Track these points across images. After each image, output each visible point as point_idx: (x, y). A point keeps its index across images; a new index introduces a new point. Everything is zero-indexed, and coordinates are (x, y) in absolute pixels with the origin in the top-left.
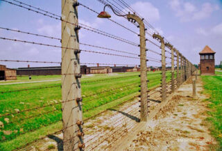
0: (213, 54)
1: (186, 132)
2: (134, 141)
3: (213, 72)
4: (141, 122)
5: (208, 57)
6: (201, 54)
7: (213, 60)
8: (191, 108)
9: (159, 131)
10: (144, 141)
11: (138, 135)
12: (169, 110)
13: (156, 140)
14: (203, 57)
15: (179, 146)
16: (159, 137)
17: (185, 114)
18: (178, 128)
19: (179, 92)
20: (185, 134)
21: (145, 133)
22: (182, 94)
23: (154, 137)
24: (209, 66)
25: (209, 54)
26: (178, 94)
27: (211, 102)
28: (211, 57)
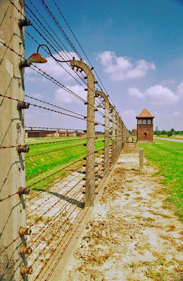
0: (152, 119)
1: (150, 219)
2: (84, 238)
3: (151, 139)
4: (86, 208)
5: (146, 122)
6: (138, 118)
7: (152, 125)
8: (142, 185)
9: (114, 220)
10: (99, 237)
11: (87, 228)
12: (116, 188)
13: (115, 235)
14: (140, 122)
15: (148, 241)
16: (118, 230)
17: (138, 193)
18: (138, 213)
19: (119, 163)
20: (149, 223)
21: (96, 224)
22: (124, 166)
23: (111, 231)
24: (148, 132)
25: (147, 119)
26: (120, 166)
27: (163, 177)
28: (149, 122)
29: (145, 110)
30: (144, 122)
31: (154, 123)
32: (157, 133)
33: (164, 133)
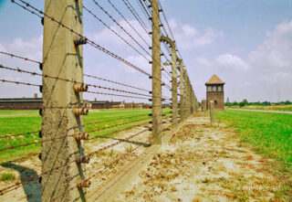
0: (222, 85)
1: (223, 153)
2: (151, 164)
3: (222, 107)
4: (154, 146)
5: (216, 88)
6: (207, 85)
7: (222, 92)
11: (154, 159)
14: (210, 89)
15: (223, 166)
16: (188, 159)
20: (223, 155)
21: (164, 155)
23: (181, 159)
24: (218, 100)
25: (217, 85)
26: (189, 123)
28: (220, 89)
29: (215, 76)
30: (214, 89)
31: (224, 90)
32: (228, 105)
33: (235, 104)
